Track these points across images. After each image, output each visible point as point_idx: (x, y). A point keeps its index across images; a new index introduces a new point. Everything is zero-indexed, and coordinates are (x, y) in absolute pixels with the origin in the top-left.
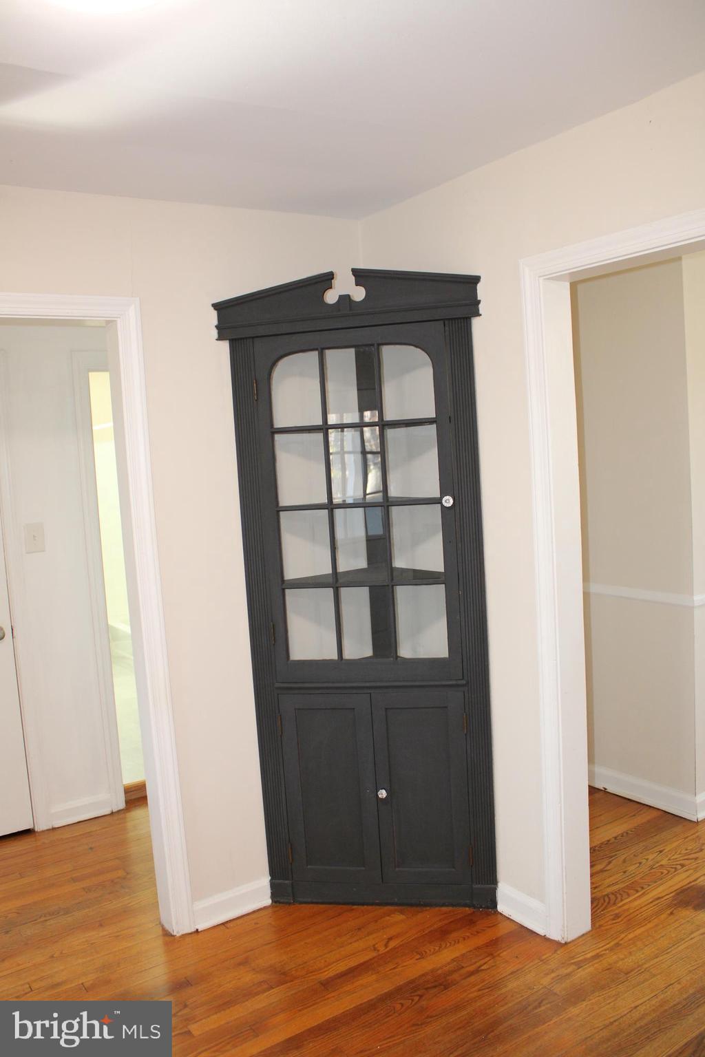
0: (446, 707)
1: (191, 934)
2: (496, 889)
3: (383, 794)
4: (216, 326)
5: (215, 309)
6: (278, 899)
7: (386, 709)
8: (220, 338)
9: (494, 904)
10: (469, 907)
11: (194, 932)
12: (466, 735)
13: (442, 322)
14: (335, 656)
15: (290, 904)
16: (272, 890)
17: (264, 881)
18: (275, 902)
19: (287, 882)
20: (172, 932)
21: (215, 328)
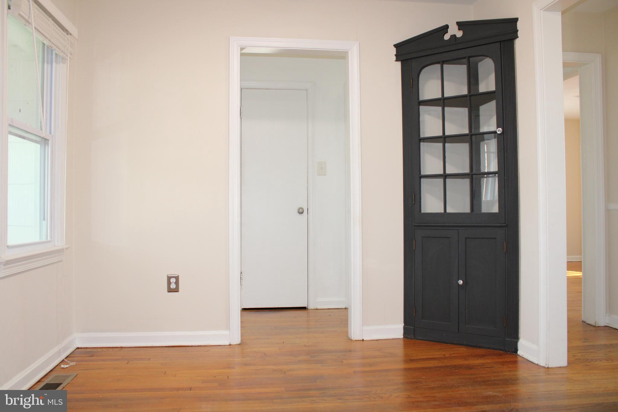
0: (496, 238)
1: (360, 340)
2: (518, 342)
3: (461, 282)
4: (395, 55)
5: (395, 47)
6: (407, 336)
7: (466, 238)
8: (397, 60)
9: (516, 350)
10: (503, 351)
11: (362, 340)
12: (505, 253)
13: (499, 43)
14: (442, 211)
15: (412, 339)
16: (404, 331)
17: (401, 325)
18: (405, 338)
19: (411, 327)
20: (351, 338)
21: (395, 56)
